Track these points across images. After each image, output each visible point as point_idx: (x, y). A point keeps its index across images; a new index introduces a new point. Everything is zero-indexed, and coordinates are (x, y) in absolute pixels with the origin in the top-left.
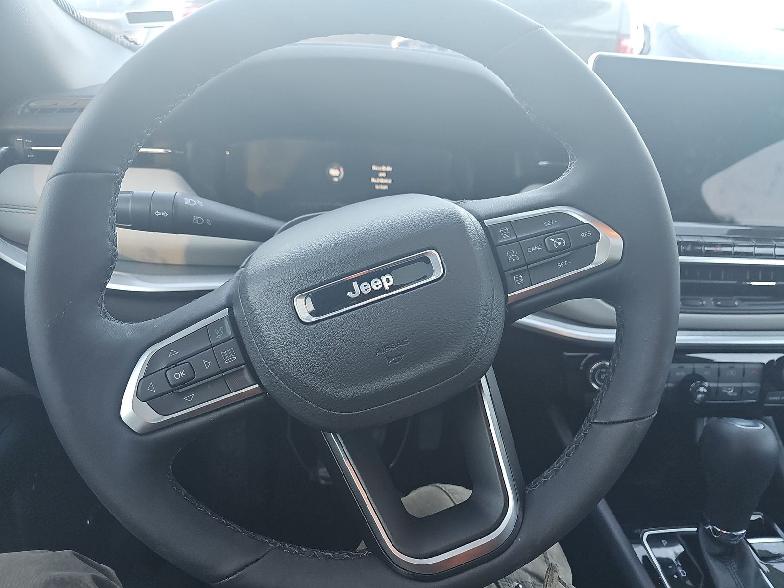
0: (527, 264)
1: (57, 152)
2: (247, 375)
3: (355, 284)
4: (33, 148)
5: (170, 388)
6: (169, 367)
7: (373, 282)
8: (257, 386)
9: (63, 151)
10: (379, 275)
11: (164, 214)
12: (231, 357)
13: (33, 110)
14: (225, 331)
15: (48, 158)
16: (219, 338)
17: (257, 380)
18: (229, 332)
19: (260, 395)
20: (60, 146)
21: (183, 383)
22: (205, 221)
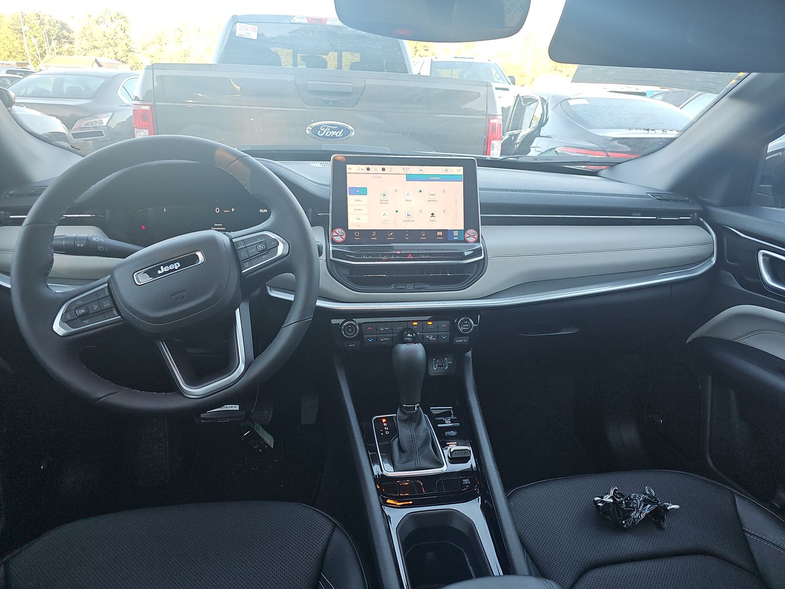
0: (250, 258)
1: (24, 218)
2: (115, 312)
3: (162, 267)
4: (11, 217)
5: (76, 317)
6: (76, 308)
7: (170, 266)
8: (120, 317)
9: (28, 218)
10: (173, 263)
11: (82, 245)
12: (107, 304)
13: (11, 195)
14: (105, 293)
15: (19, 222)
16: (102, 296)
17: (120, 314)
18: (107, 293)
19: (122, 321)
20: (26, 215)
21: (83, 315)
22: (105, 248)
